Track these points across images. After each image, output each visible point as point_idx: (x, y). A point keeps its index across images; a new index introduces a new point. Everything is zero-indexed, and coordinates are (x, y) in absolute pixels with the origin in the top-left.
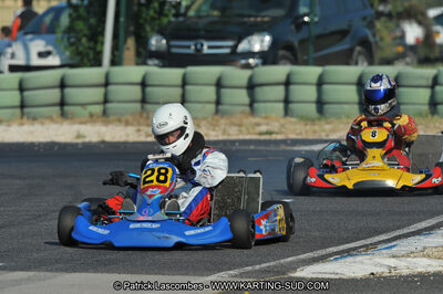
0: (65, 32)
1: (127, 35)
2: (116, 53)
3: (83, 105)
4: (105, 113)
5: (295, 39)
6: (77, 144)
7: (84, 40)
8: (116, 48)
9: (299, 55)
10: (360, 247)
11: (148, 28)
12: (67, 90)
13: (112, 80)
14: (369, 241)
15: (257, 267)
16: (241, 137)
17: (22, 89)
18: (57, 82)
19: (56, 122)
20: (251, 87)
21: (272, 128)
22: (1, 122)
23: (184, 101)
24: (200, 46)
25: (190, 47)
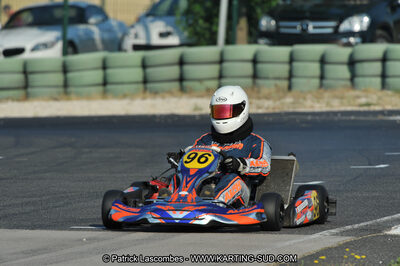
0: (183, 14)
1: (240, 15)
2: (230, 33)
3: (200, 80)
5: (390, 20)
6: (194, 117)
7: (201, 22)
8: (230, 29)
9: (395, 34)
11: (259, 11)
12: (187, 68)
13: (226, 57)
15: (356, 226)
16: (343, 109)
17: (144, 65)
18: (176, 60)
19: (176, 96)
20: (352, 63)
21: (370, 100)
22: (124, 96)
23: (291, 76)
24: (305, 27)
25: (297, 28)
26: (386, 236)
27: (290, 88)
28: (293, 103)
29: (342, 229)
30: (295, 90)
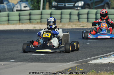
0: (30, 1)
1: (47, 1)
2: (44, 6)
3: (35, 20)
4: (41, 22)
5: (90, 3)
7: (36, 3)
8: (44, 5)
9: (91, 6)
10: (106, 55)
11: (52, 0)
12: (31, 16)
13: (43, 13)
14: (109, 54)
15: (80, 61)
16: (76, 28)
17: (19, 16)
18: (29, 14)
19: (28, 24)
20: (79, 15)
21: (84, 25)
22: (14, 24)
23: (61, 18)
24: (65, 5)
25: (63, 5)
26: (89, 64)
27: (61, 22)
28: (62, 26)
29: (76, 62)
30: (62, 22)
